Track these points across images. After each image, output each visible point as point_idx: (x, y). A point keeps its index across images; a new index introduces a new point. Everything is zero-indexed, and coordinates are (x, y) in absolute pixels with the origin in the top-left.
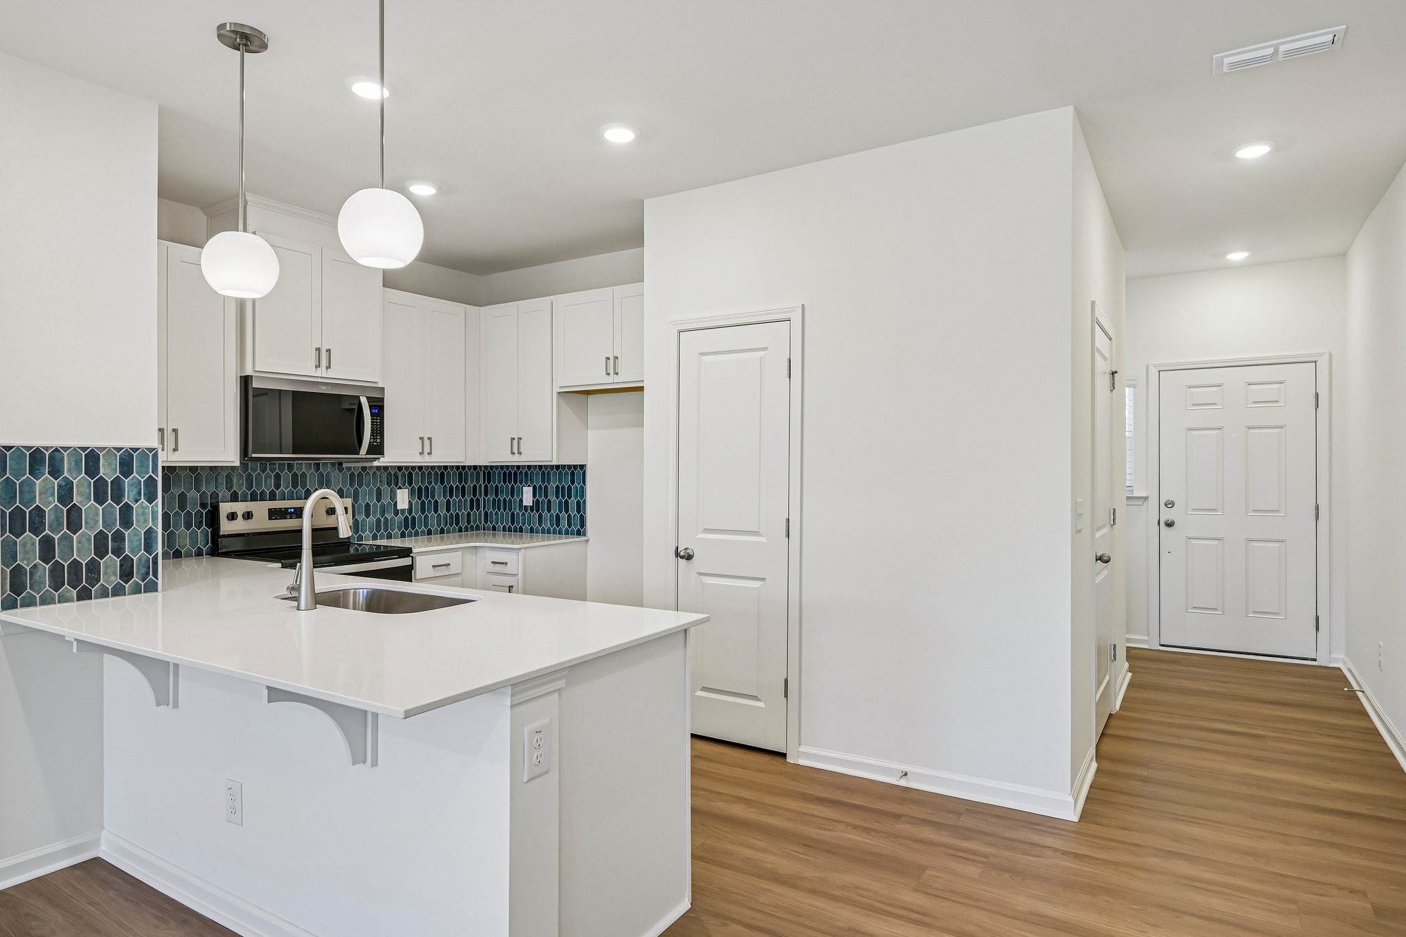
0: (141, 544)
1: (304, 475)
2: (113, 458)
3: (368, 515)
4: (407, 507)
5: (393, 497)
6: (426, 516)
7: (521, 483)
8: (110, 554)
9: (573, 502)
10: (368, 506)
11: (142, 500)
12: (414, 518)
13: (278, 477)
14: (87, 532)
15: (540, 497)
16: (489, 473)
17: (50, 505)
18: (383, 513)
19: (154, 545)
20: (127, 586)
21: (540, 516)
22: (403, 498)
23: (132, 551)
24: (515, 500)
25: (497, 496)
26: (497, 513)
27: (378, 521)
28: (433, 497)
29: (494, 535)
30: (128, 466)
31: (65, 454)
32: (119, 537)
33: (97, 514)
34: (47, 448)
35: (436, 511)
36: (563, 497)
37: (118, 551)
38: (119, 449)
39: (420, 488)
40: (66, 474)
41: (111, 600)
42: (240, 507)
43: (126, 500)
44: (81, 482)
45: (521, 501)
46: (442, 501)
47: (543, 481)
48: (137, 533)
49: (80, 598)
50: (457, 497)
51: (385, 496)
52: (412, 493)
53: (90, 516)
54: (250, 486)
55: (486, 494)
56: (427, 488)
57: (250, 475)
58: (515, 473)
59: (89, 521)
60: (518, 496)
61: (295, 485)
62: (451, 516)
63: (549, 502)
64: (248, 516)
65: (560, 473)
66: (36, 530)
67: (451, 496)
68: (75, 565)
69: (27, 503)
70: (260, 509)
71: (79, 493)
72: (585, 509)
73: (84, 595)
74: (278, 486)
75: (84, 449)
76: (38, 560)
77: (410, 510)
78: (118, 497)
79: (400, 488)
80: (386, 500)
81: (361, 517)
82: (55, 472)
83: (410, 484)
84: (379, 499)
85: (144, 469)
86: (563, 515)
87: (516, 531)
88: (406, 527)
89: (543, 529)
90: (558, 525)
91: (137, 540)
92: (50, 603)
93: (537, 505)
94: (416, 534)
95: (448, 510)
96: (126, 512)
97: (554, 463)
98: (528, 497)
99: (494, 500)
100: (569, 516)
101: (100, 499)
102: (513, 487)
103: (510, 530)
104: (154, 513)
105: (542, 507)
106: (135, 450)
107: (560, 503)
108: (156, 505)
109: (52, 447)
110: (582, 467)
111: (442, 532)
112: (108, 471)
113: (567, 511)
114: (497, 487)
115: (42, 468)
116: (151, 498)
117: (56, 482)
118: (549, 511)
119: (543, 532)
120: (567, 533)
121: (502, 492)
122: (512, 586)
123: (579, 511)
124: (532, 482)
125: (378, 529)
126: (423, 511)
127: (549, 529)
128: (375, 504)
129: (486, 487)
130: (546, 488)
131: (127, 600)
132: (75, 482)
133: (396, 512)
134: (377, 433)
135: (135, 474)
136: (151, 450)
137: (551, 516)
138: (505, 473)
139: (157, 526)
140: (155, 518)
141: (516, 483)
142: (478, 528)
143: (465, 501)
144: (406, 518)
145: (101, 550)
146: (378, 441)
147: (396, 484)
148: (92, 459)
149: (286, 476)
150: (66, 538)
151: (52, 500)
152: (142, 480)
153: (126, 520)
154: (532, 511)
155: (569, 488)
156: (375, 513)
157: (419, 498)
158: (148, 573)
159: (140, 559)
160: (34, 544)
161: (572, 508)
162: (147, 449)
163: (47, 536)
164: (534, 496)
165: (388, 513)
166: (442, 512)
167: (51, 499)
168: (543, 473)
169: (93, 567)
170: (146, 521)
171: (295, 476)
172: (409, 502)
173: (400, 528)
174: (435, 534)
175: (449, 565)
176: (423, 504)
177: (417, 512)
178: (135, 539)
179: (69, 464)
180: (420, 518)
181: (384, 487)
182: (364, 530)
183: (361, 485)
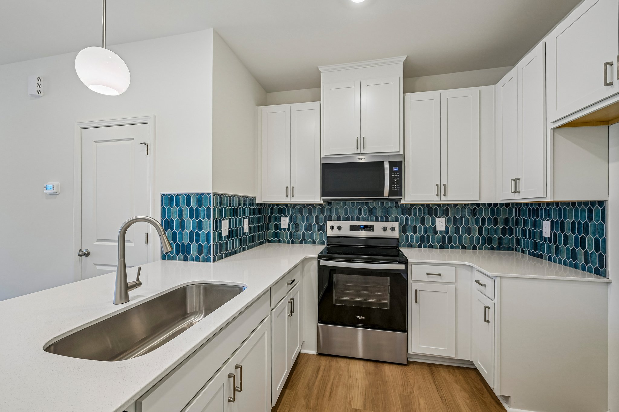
0: (205, 238)
1: (375, 208)
2: (195, 198)
3: (415, 232)
4: (444, 229)
5: (434, 222)
6: (460, 237)
7: (541, 218)
8: (195, 242)
9: (590, 238)
10: (415, 227)
11: (206, 218)
12: (450, 238)
14: (188, 231)
15: (557, 230)
16: (519, 209)
18: (426, 232)
19: (210, 240)
20: (200, 257)
21: (557, 248)
22: (441, 224)
23: (202, 242)
24: (537, 231)
25: (524, 226)
26: (524, 240)
27: (422, 237)
28: (467, 224)
29: (522, 257)
30: (200, 202)
31: (180, 197)
32: (197, 235)
33: (190, 223)
34: (174, 194)
35: (469, 233)
36: (579, 232)
37: (197, 241)
38: (197, 194)
39: (455, 218)
40: (180, 206)
41: (194, 263)
42: (336, 224)
43: (200, 218)
44: (185, 209)
45: (541, 232)
46: (475, 228)
47: (560, 217)
48: (203, 233)
49: (185, 260)
50: (489, 225)
51: (427, 222)
52: (448, 221)
53: (188, 224)
55: (517, 225)
56: (461, 219)
58: (537, 209)
59: (187, 226)
60: (539, 228)
61: (370, 214)
62: (483, 238)
63: (565, 236)
64: (339, 228)
65: (576, 210)
66: (172, 229)
67: (483, 224)
68: (183, 244)
69: (169, 217)
70: (346, 225)
71: (185, 215)
72: (604, 248)
73: (186, 259)
74: (360, 214)
75: (186, 194)
76: (172, 241)
77: (447, 231)
78: (197, 217)
79: (439, 217)
80: (428, 225)
82: (177, 205)
83: (447, 214)
84: (423, 223)
85: (206, 204)
86: (580, 252)
87: (537, 256)
88: (444, 242)
89: (560, 260)
90: (574, 258)
91: (204, 237)
93: (554, 238)
94: (452, 247)
95: (480, 233)
96: (200, 222)
97: (549, 199)
98: (546, 229)
99: (522, 230)
100: (586, 252)
101: (191, 217)
102: (535, 221)
103: (533, 255)
104: (210, 224)
105: (559, 240)
106: (203, 194)
107: (576, 238)
108: (211, 221)
109: (176, 194)
110: (601, 203)
111: (475, 248)
112: (194, 204)
113: (583, 247)
114: (524, 219)
115: (173, 203)
116: (209, 218)
117: (177, 209)
118: (565, 244)
119: (560, 262)
120: (584, 269)
121: (528, 224)
122: (488, 308)
123: (597, 248)
124: (550, 217)
125: (422, 241)
126: (458, 233)
127: (565, 261)
128: (420, 227)
129: (517, 219)
130: (563, 223)
131: (200, 264)
132: (183, 209)
133: (436, 232)
134: (397, 183)
135: (203, 206)
136: (209, 194)
137: (568, 249)
138: (530, 209)
139: (211, 231)
140: (210, 227)
141: (537, 217)
142: (510, 249)
143: (497, 229)
144: (444, 237)
145: (191, 241)
146: (398, 188)
147: (436, 215)
148: (188, 198)
149: (364, 208)
150: (180, 233)
151: (176, 217)
152: (206, 209)
153: (200, 228)
154: (550, 242)
155: (587, 225)
156: (420, 232)
157: (455, 224)
158: (208, 253)
159: (205, 246)
160: (171, 234)
161: (589, 245)
162: (207, 194)
163: (175, 231)
164: (552, 229)
165: (430, 232)
166: (475, 234)
168: (560, 209)
169: (189, 246)
170: (207, 228)
171: (369, 209)
172: (446, 226)
173: (438, 242)
174: (468, 249)
175: (440, 275)
176: (458, 229)
177: (453, 233)
178: (203, 236)
179: (181, 201)
180: (455, 237)
181: (427, 217)
182: (412, 241)
183: (410, 215)
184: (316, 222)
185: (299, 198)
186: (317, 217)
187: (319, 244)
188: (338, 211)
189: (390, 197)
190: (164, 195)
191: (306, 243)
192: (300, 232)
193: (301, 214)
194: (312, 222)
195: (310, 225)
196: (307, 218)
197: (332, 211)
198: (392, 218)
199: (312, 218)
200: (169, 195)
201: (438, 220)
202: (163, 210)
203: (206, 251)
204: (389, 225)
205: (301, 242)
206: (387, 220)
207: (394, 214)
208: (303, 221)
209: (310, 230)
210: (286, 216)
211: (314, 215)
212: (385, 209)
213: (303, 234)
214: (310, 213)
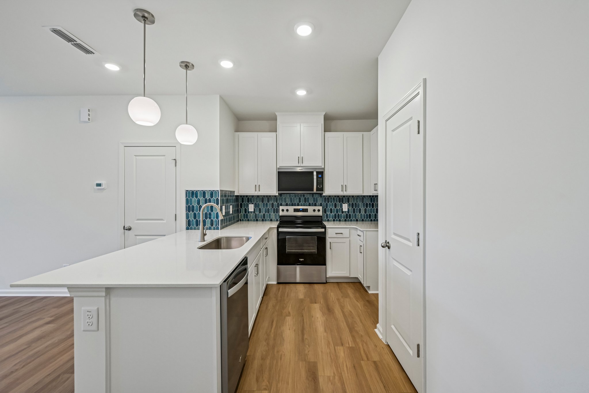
1: (308, 198)
2: (209, 193)
3: (331, 212)
4: (347, 210)
5: (341, 206)
6: (355, 214)
8: (208, 219)
10: (331, 209)
11: (215, 204)
12: (350, 215)
13: (300, 199)
17: (195, 205)
18: (337, 212)
20: (212, 227)
22: (345, 207)
23: (213, 218)
27: (335, 215)
28: (358, 207)
30: (212, 195)
31: (198, 192)
32: (210, 214)
34: (195, 191)
35: (360, 212)
37: (210, 218)
38: (210, 191)
39: (353, 204)
40: (199, 197)
42: (285, 208)
44: (201, 199)
46: (363, 209)
48: (214, 213)
50: (370, 207)
51: (338, 206)
52: (349, 205)
54: (291, 202)
56: (356, 204)
57: (291, 198)
61: (305, 202)
64: (287, 210)
66: (193, 211)
67: (367, 207)
69: (191, 204)
70: (291, 208)
71: (202, 202)
74: (300, 202)
75: (202, 191)
76: (193, 219)
77: (348, 212)
80: (338, 208)
81: (328, 213)
82: (196, 197)
83: (348, 202)
84: (335, 207)
85: (216, 196)
88: (347, 218)
92: (195, 230)
94: (351, 221)
95: (365, 212)
96: (212, 207)
106: (214, 191)
108: (219, 206)
111: (363, 220)
112: (208, 197)
115: (194, 195)
116: (217, 203)
117: (197, 199)
122: (361, 246)
125: (335, 217)
126: (354, 212)
128: (334, 209)
131: (212, 231)
133: (343, 212)
134: (321, 184)
135: (214, 197)
136: (217, 191)
144: (347, 215)
146: (321, 186)
147: (343, 202)
148: (204, 193)
149: (302, 199)
150: (198, 213)
152: (215, 199)
153: (212, 211)
156: (334, 212)
157: (352, 207)
159: (215, 220)
160: (192, 214)
163: (195, 213)
165: (339, 212)
166: (363, 212)
167: (195, 203)
169: (205, 221)
170: (216, 210)
171: (305, 199)
172: (348, 208)
173: (344, 218)
174: (359, 221)
175: (342, 233)
176: (354, 210)
177: (351, 212)
178: (214, 215)
179: (199, 195)
180: (353, 215)
181: (338, 203)
182: (330, 218)
183: (328, 202)
184: (273, 207)
185: (263, 192)
186: (273, 204)
187: (274, 221)
188: (286, 200)
189: (317, 192)
190: (187, 191)
191: (266, 220)
192: (262, 214)
193: (263, 202)
194: (269, 207)
195: (268, 209)
196: (267, 204)
197: (283, 200)
198: (318, 204)
199: (270, 204)
200: (191, 191)
201: (343, 205)
202: (187, 200)
203: (216, 224)
204: (317, 208)
205: (263, 220)
206: (315, 205)
207: (319, 202)
208: (264, 207)
209: (268, 212)
210: (253, 204)
211: (271, 202)
212: (314, 198)
213: (264, 215)
214: (268, 201)
